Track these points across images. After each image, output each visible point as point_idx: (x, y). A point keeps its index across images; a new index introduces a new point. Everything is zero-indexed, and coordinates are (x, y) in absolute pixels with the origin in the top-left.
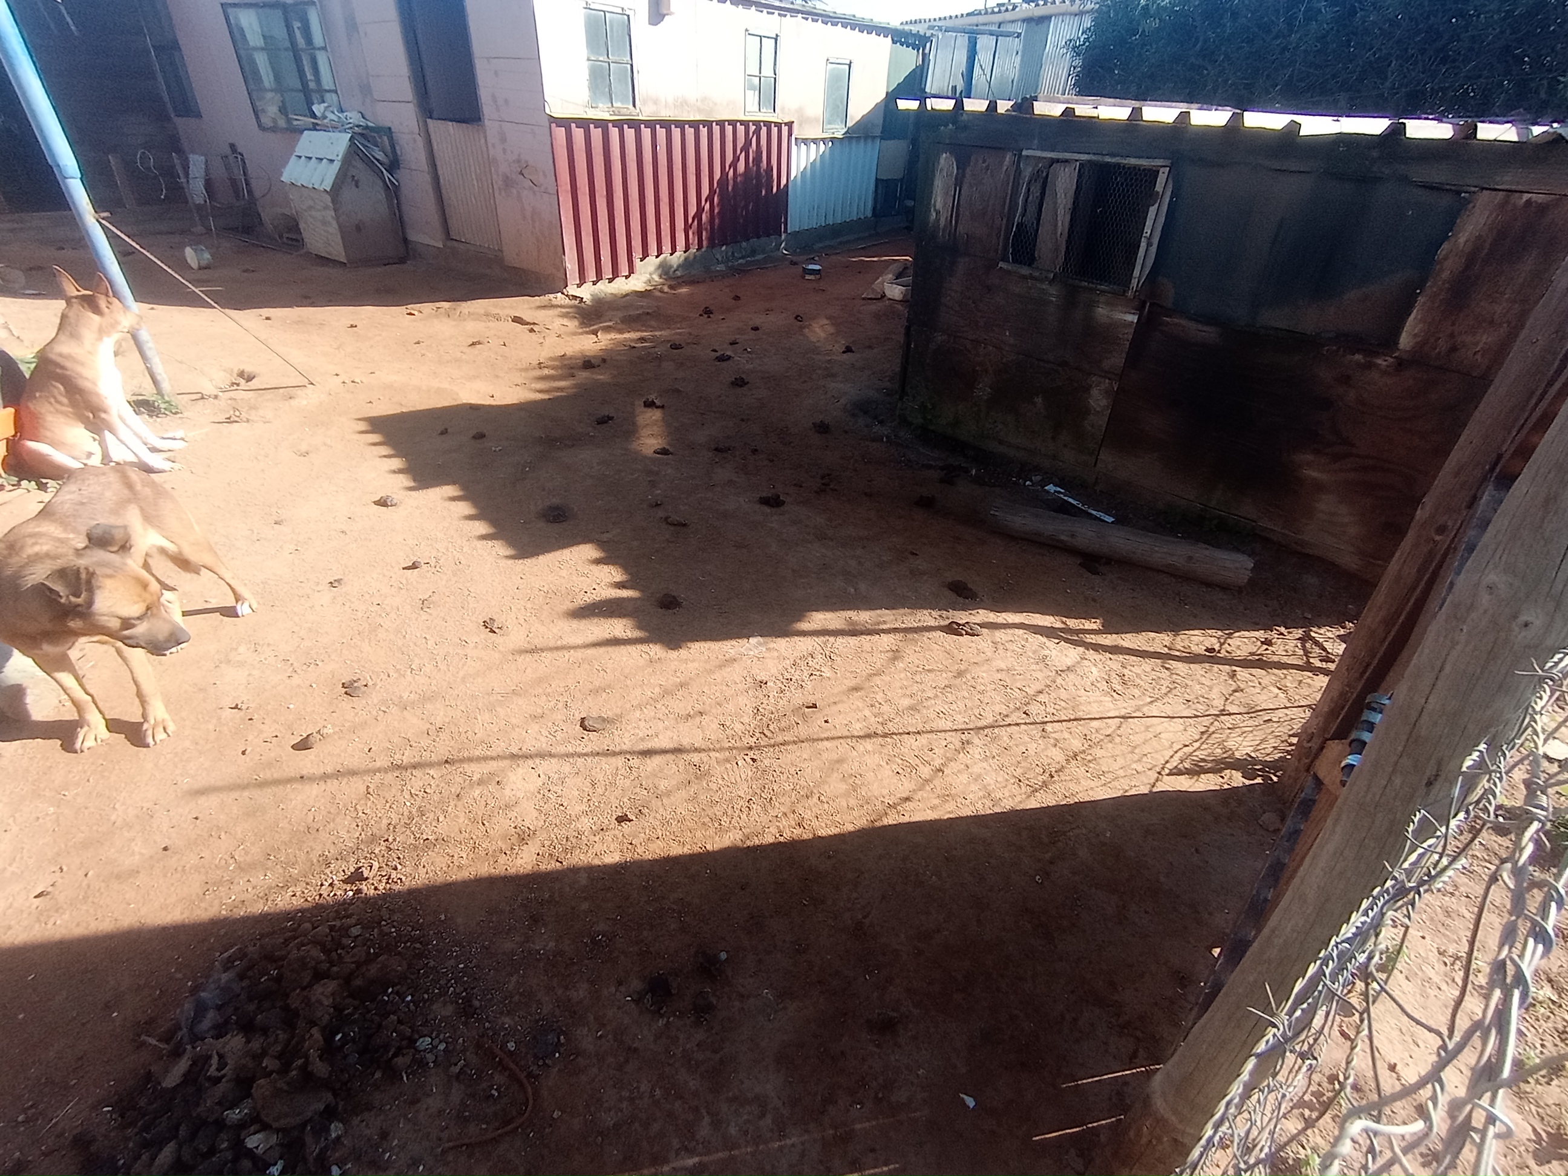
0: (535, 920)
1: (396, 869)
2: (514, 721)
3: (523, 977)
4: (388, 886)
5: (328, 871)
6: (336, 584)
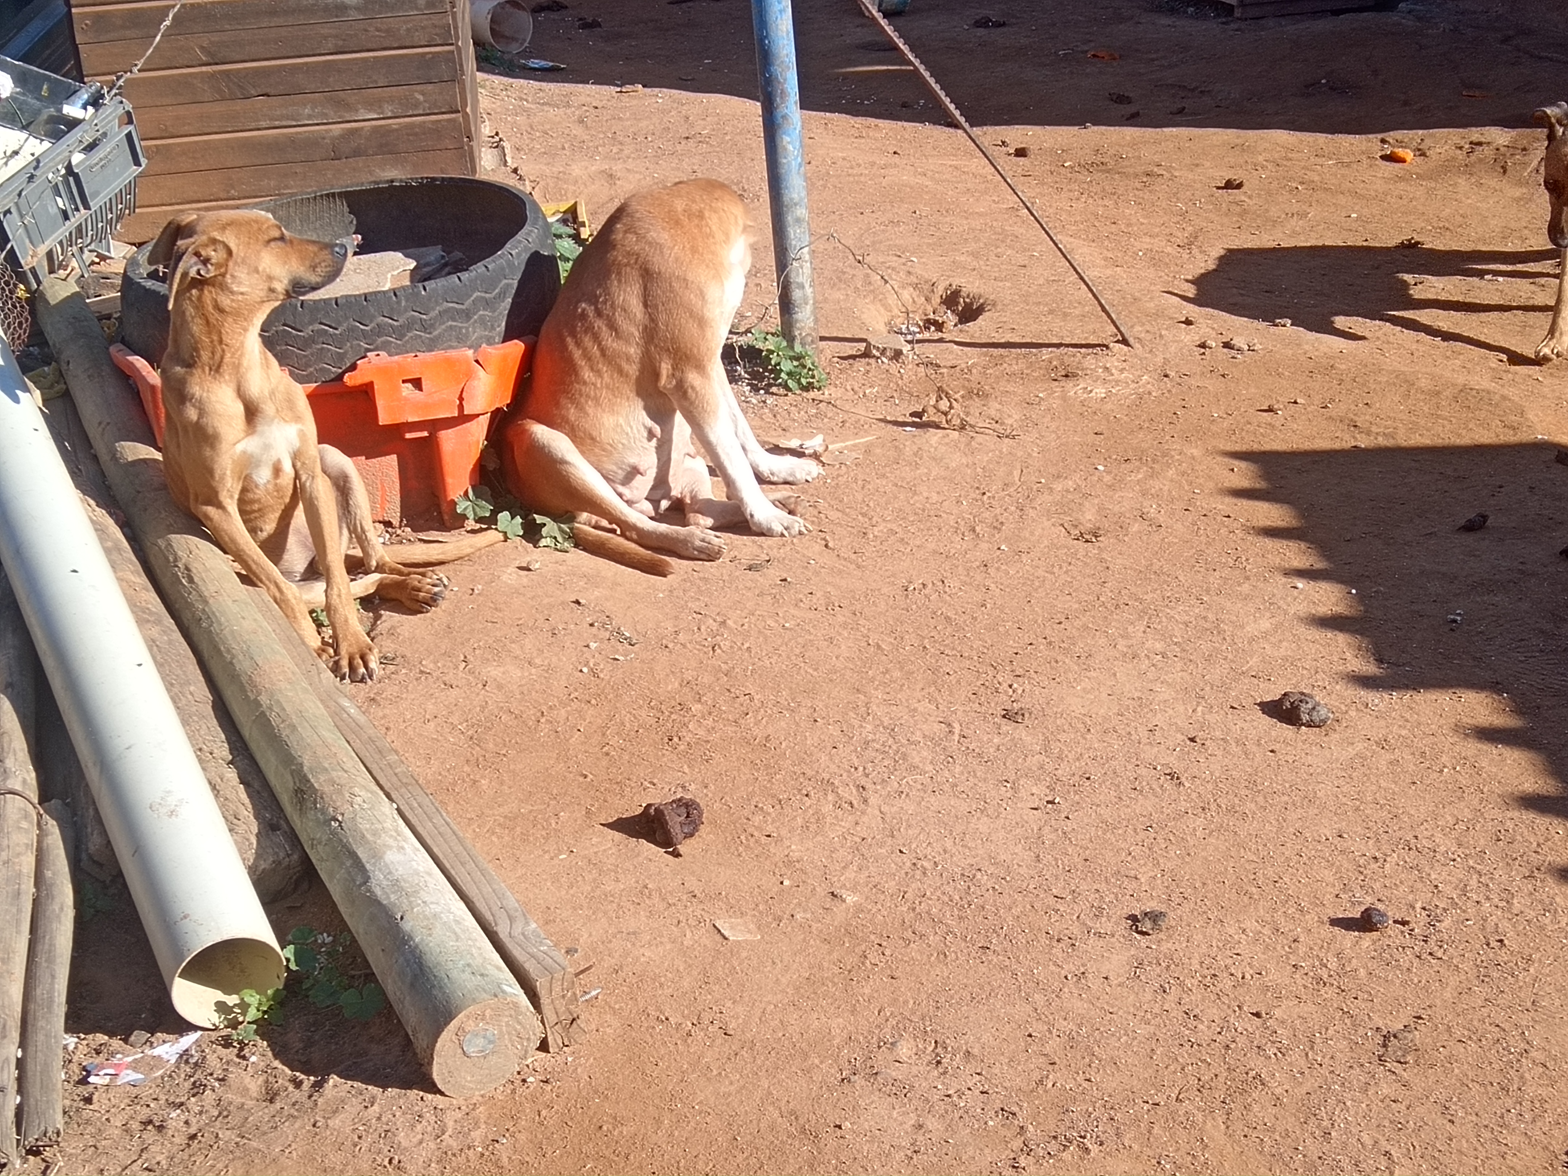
6: (1147, 926)
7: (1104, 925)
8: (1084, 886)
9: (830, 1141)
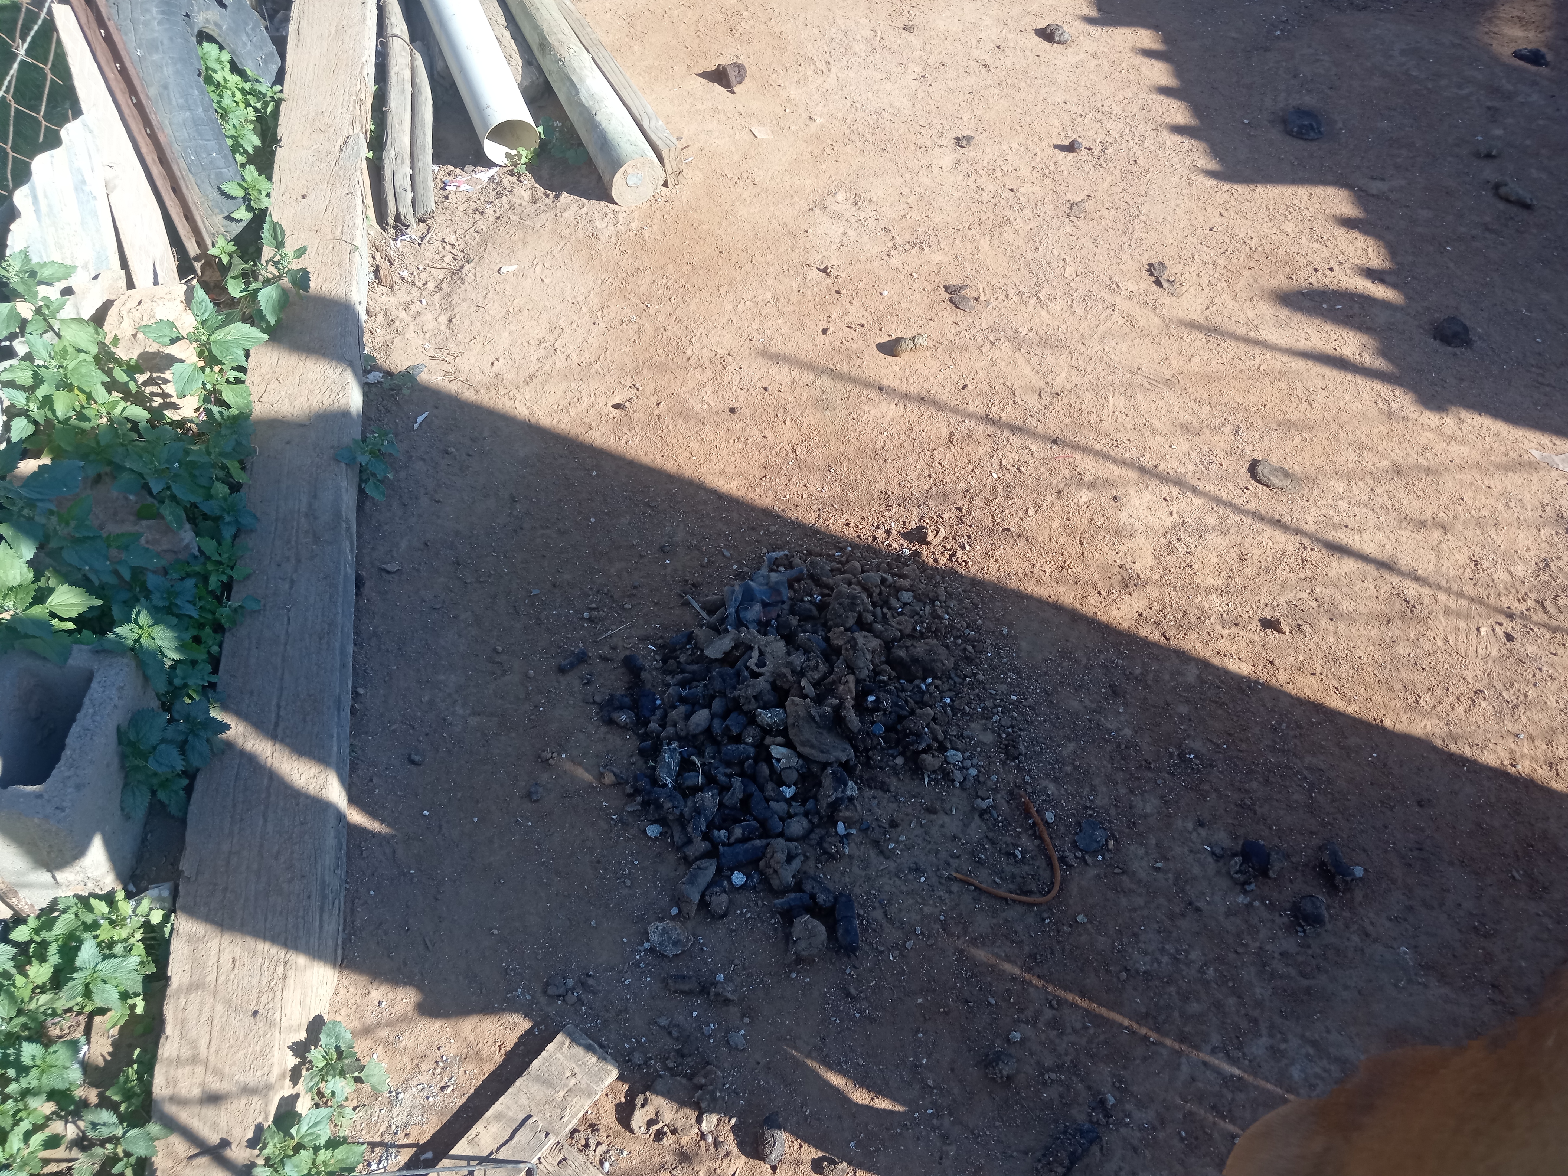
0: (1115, 692)
1: (963, 547)
2: (1156, 423)
3: (1083, 750)
4: (950, 564)
5: (886, 513)
6: (964, 143)
7: (943, 142)
8: (935, 121)
9: (802, 238)
